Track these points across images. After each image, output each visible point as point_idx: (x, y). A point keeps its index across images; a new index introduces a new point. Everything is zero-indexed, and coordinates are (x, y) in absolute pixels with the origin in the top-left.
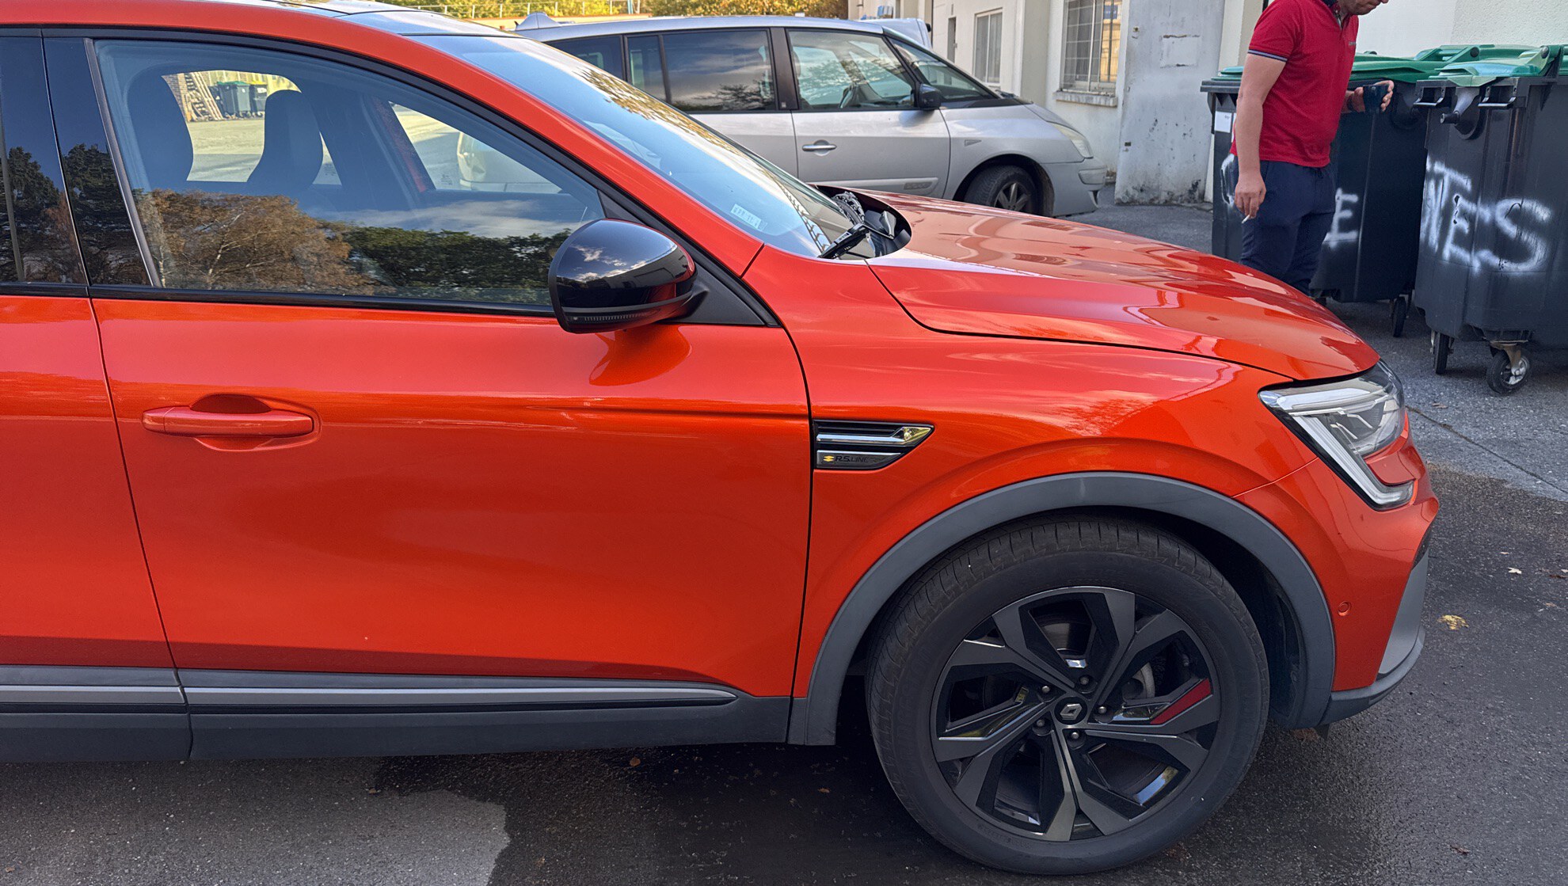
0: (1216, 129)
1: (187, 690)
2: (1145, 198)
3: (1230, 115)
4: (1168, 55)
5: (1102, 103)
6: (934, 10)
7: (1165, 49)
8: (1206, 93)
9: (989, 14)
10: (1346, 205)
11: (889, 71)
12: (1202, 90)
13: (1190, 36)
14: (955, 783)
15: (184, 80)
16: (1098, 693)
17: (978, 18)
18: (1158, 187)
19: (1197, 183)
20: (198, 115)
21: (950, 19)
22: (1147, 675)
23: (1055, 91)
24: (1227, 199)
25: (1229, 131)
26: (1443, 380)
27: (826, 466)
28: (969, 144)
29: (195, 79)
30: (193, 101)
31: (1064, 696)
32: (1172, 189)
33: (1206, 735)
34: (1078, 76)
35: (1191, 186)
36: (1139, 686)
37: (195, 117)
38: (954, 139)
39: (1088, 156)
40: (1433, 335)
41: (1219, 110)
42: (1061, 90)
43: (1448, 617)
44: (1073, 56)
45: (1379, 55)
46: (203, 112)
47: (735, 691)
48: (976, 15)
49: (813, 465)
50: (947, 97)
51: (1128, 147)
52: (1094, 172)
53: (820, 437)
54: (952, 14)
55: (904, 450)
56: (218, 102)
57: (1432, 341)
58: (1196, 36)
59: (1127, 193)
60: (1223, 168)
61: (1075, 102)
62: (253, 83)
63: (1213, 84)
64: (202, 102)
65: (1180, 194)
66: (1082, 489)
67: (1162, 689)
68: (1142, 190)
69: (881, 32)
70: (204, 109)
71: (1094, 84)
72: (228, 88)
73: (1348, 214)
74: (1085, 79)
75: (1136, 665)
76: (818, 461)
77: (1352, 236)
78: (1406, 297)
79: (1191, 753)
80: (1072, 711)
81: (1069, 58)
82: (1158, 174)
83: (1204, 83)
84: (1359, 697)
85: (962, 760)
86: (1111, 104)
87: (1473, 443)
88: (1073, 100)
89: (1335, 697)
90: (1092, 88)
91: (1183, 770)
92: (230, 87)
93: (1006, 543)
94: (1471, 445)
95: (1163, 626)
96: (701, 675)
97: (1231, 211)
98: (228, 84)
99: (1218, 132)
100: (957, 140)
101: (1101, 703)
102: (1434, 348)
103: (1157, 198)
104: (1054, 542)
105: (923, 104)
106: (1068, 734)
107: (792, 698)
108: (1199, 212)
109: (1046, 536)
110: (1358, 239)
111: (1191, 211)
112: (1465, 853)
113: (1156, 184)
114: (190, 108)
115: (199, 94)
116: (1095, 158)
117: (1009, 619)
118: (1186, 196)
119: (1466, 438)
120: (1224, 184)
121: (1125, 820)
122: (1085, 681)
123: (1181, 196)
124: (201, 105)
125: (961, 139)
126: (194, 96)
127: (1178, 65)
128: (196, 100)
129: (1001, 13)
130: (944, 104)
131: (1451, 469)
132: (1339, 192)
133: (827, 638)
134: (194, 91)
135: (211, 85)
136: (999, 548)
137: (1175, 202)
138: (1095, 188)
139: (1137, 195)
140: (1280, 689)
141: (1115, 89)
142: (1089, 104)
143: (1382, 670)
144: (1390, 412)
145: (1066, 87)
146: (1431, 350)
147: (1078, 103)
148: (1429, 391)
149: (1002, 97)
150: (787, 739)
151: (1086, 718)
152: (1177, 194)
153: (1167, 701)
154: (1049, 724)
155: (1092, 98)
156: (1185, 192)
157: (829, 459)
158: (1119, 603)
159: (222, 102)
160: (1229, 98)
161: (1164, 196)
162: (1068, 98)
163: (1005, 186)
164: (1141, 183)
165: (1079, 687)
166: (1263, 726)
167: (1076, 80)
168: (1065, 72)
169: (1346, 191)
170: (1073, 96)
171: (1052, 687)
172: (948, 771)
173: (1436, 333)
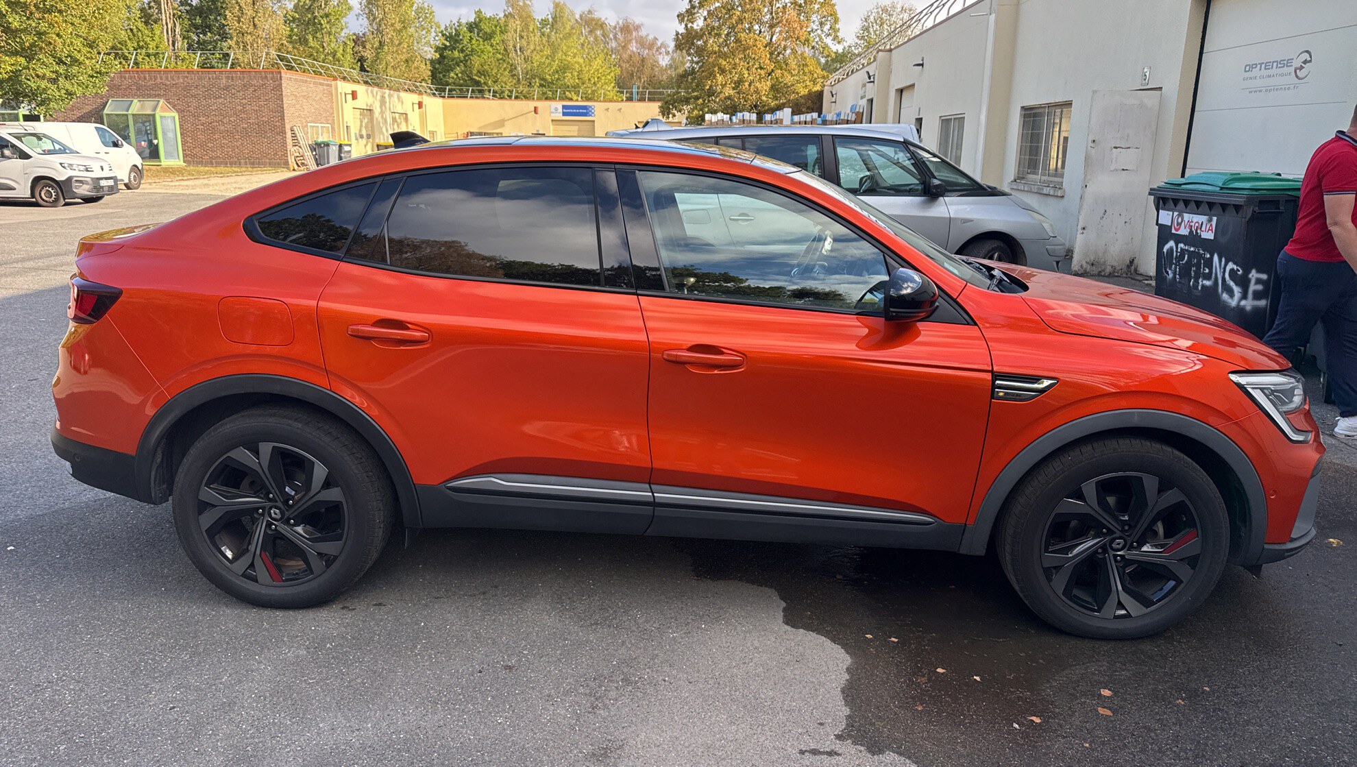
0: (1159, 222)
1: (655, 495)
2: (1095, 270)
3: (1171, 213)
4: (1116, 161)
5: (1052, 193)
6: (902, 110)
7: (1114, 156)
8: (1153, 197)
9: (952, 117)
10: (1258, 281)
11: (894, 164)
12: (1150, 194)
13: (1133, 147)
14: (1051, 580)
15: (291, 138)
16: (1133, 535)
17: (942, 120)
18: (1105, 262)
19: (1133, 260)
20: (298, 166)
21: (917, 119)
22: (1160, 528)
23: (1010, 181)
24: (1167, 273)
25: (1170, 225)
26: (1330, 407)
27: (1000, 398)
28: (964, 223)
29: (299, 138)
30: (296, 155)
31: (1114, 536)
32: (1115, 264)
33: (1193, 561)
34: (1029, 171)
35: (1128, 262)
36: (1156, 533)
37: (296, 167)
38: (953, 218)
39: (1053, 235)
40: (1322, 375)
41: (1163, 209)
42: (1015, 181)
43: (1331, 540)
44: (1025, 155)
45: (1283, 176)
46: (303, 164)
47: (936, 519)
48: (940, 117)
49: (992, 397)
50: (949, 188)
51: (1084, 231)
52: (1057, 247)
53: (998, 382)
54: (919, 115)
55: (1042, 391)
56: (314, 156)
57: (1322, 380)
58: (1137, 148)
59: (1082, 266)
60: (1165, 250)
61: (1027, 191)
62: (341, 143)
63: (1159, 191)
64: (302, 156)
65: (1120, 268)
66: (1136, 418)
67: (1167, 536)
68: (1092, 265)
69: (903, 140)
70: (303, 161)
71: (1044, 178)
72: (323, 145)
73: (1260, 287)
74: (1035, 173)
75: (1154, 521)
76: (995, 395)
77: (1262, 303)
78: (1302, 349)
79: (1184, 572)
80: (1119, 544)
81: (1023, 157)
82: (1105, 252)
83: (1151, 189)
84: (1280, 548)
85: (1055, 568)
86: (1059, 195)
87: (1350, 446)
88: (1026, 189)
89: (1266, 546)
90: (1042, 181)
91: (1179, 582)
92: (324, 144)
93: (1090, 447)
94: (1349, 448)
95: (1173, 497)
96: (923, 509)
97: (1170, 280)
98: (323, 143)
99: (1161, 225)
100: (955, 219)
101: (1135, 540)
102: (1323, 384)
103: (1104, 271)
104: (1117, 447)
105: (931, 192)
106: (1115, 556)
107: (965, 524)
108: (1133, 281)
109: (1112, 444)
110: (1267, 305)
111: (1127, 280)
112: (1341, 645)
113: (1103, 260)
114: (293, 160)
115: (300, 149)
116: (1058, 237)
117: (1089, 488)
118: (1125, 269)
119: (1345, 444)
120: (1165, 261)
121: (1144, 608)
122: (1127, 528)
123: (1121, 269)
124: (302, 158)
125: (958, 219)
126: (297, 151)
127: (1123, 170)
128: (298, 154)
129: (964, 118)
130: (949, 194)
131: (1334, 461)
132: (1254, 271)
133: (989, 492)
134: (297, 147)
135: (310, 143)
136: (1087, 449)
137: (1116, 274)
138: (1058, 259)
139: (1089, 268)
140: (1236, 542)
141: (1062, 183)
142: (1039, 193)
143: (1293, 536)
144: (1298, 395)
145: (1019, 178)
146: (1321, 386)
147: (1031, 192)
148: (1319, 413)
149: (989, 190)
150: (959, 549)
151: (1126, 549)
152: (1118, 268)
153: (1171, 541)
154: (1105, 550)
155: (1043, 189)
156: (1124, 267)
157: (1001, 394)
158: (1150, 483)
159: (317, 157)
160: (1171, 201)
161: (1109, 269)
162: (1021, 187)
163: (990, 255)
164: (1092, 259)
165: (1123, 531)
166: (1225, 559)
167: (1028, 173)
168: (1019, 167)
169: (1258, 271)
170: (1026, 186)
171: (1108, 529)
172: (1048, 573)
173: (1324, 373)
